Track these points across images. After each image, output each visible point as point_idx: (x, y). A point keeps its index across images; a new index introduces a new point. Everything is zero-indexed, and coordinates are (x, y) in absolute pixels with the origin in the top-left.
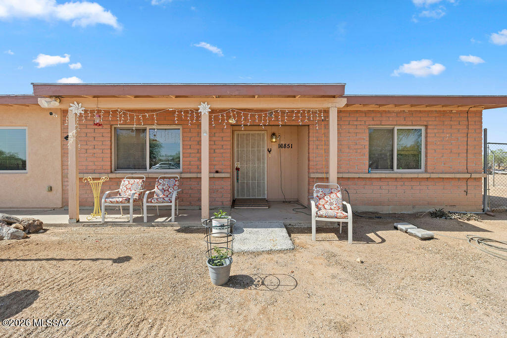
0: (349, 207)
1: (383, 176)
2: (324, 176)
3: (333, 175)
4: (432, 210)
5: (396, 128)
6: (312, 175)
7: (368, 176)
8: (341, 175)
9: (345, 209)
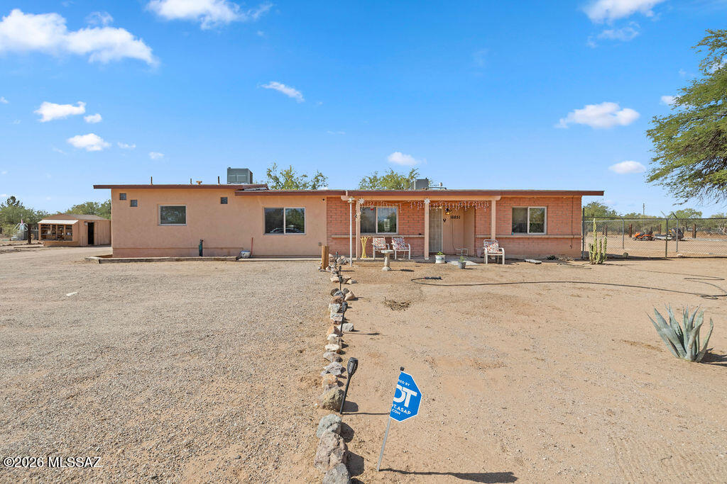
0: (503, 249)
1: (521, 237)
2: (488, 236)
3: (493, 235)
4: (549, 256)
5: (529, 207)
6: (478, 236)
7: (512, 237)
8: (498, 236)
9: (500, 250)
